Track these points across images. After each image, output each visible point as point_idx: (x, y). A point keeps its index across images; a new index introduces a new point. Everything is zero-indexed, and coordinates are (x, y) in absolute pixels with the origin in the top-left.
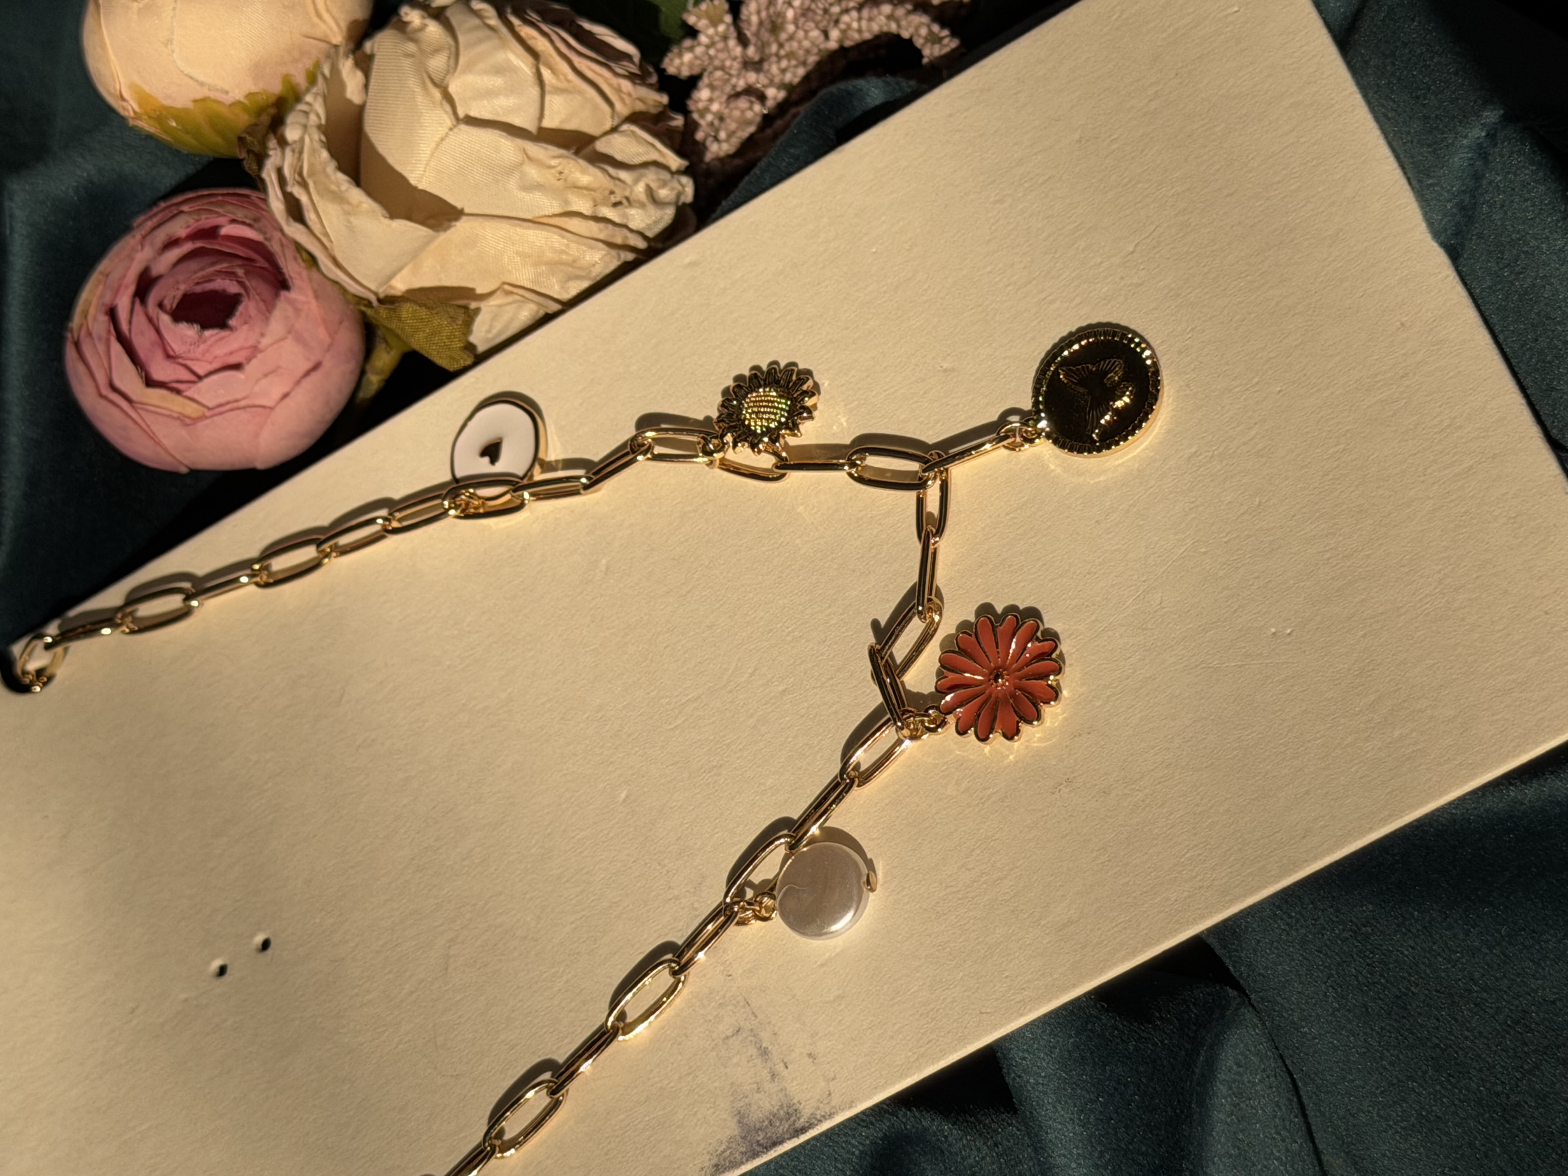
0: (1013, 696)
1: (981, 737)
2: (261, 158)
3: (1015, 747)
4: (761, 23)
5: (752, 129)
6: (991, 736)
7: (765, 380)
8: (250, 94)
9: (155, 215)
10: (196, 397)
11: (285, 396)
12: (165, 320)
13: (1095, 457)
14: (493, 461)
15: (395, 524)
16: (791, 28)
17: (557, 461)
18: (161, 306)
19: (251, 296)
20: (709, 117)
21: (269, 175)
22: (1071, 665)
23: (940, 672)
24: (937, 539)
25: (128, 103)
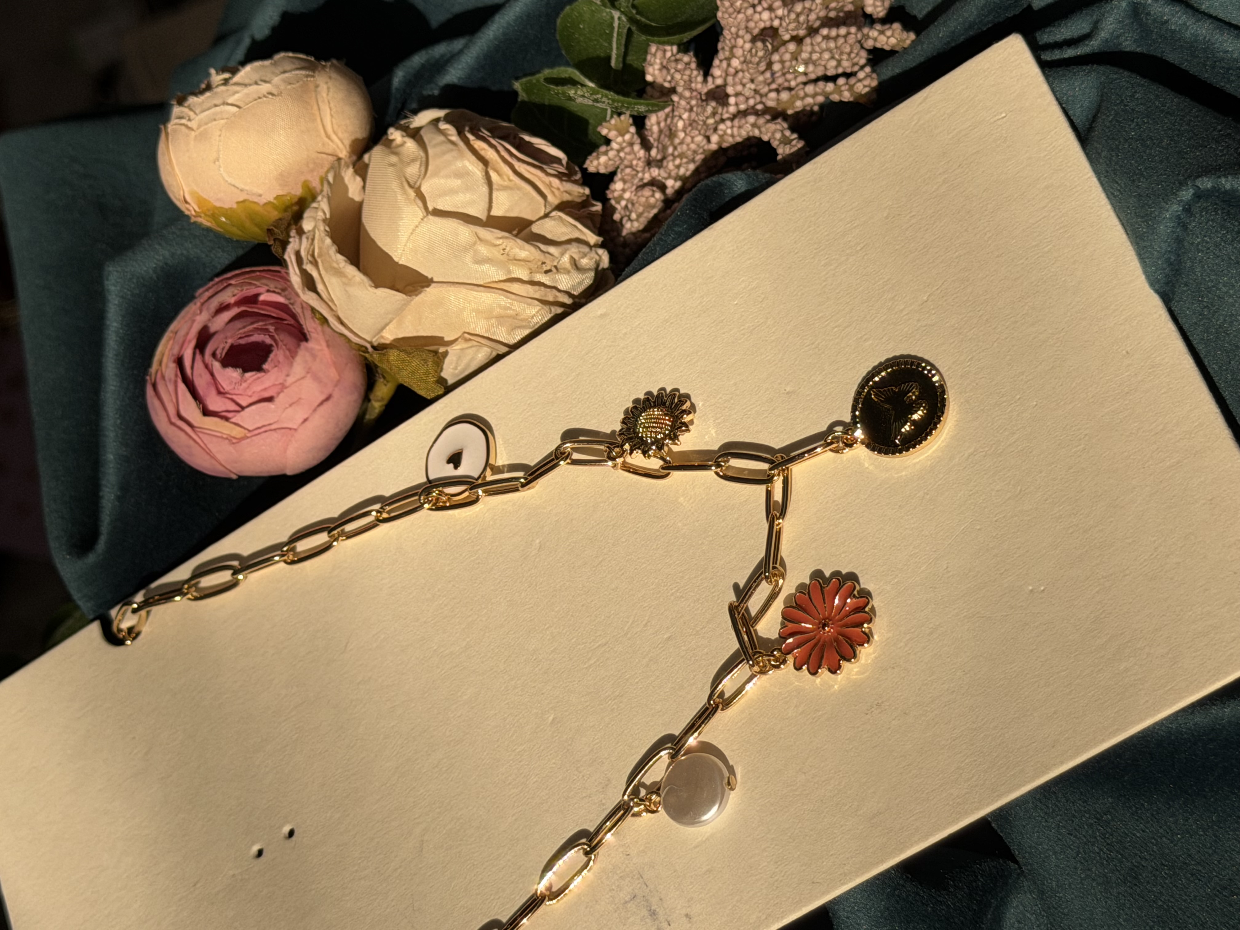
0: (836, 640)
1: (811, 671)
2: (284, 244)
3: (839, 680)
4: (661, 131)
5: (655, 211)
6: (820, 670)
7: (654, 402)
8: (278, 196)
9: (210, 288)
10: (240, 422)
11: (305, 420)
12: (217, 365)
13: (898, 457)
14: (456, 467)
15: (385, 515)
16: (682, 135)
17: (503, 466)
18: (214, 355)
19: (280, 346)
20: (623, 203)
21: (289, 256)
22: (880, 616)
23: (782, 622)
24: (780, 521)
25: (190, 205)
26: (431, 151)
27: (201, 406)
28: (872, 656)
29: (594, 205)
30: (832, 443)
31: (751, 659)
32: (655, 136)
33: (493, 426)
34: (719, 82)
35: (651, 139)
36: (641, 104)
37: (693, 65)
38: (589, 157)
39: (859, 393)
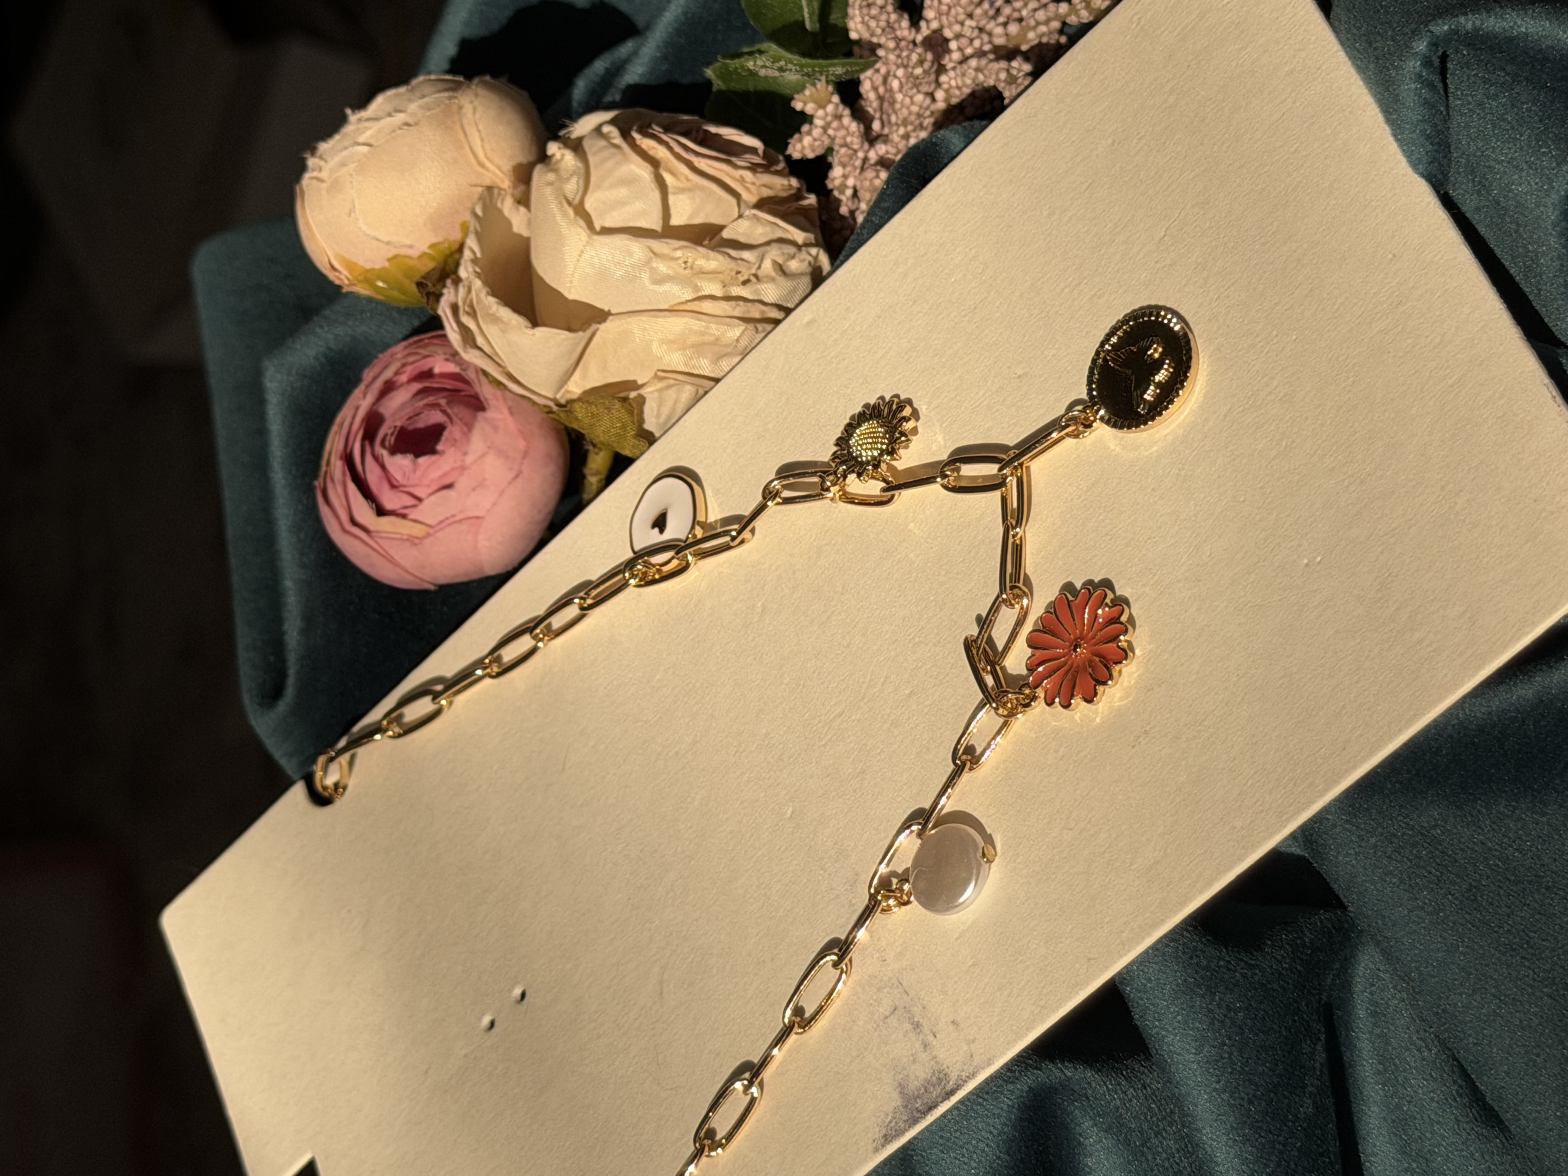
0: (1090, 662)
1: (1065, 704)
2: (438, 297)
3: (1100, 710)
4: (878, 98)
6: (1073, 701)
7: (871, 415)
8: (433, 245)
10: (420, 519)
11: (495, 504)
12: (387, 456)
13: (1144, 430)
14: (662, 531)
15: (589, 601)
16: (900, 97)
17: (716, 522)
18: (383, 444)
19: (453, 421)
20: (848, 192)
21: (444, 308)
22: (1140, 626)
23: (1029, 651)
24: (1018, 530)
25: (340, 272)
26: (592, 160)
27: (374, 505)
28: (1135, 675)
29: (806, 198)
30: (1067, 426)
31: (994, 701)
32: (875, 104)
33: (701, 475)
34: (935, 25)
35: (870, 110)
36: (834, 65)
37: (892, 9)
38: (790, 141)
39: (1094, 361)
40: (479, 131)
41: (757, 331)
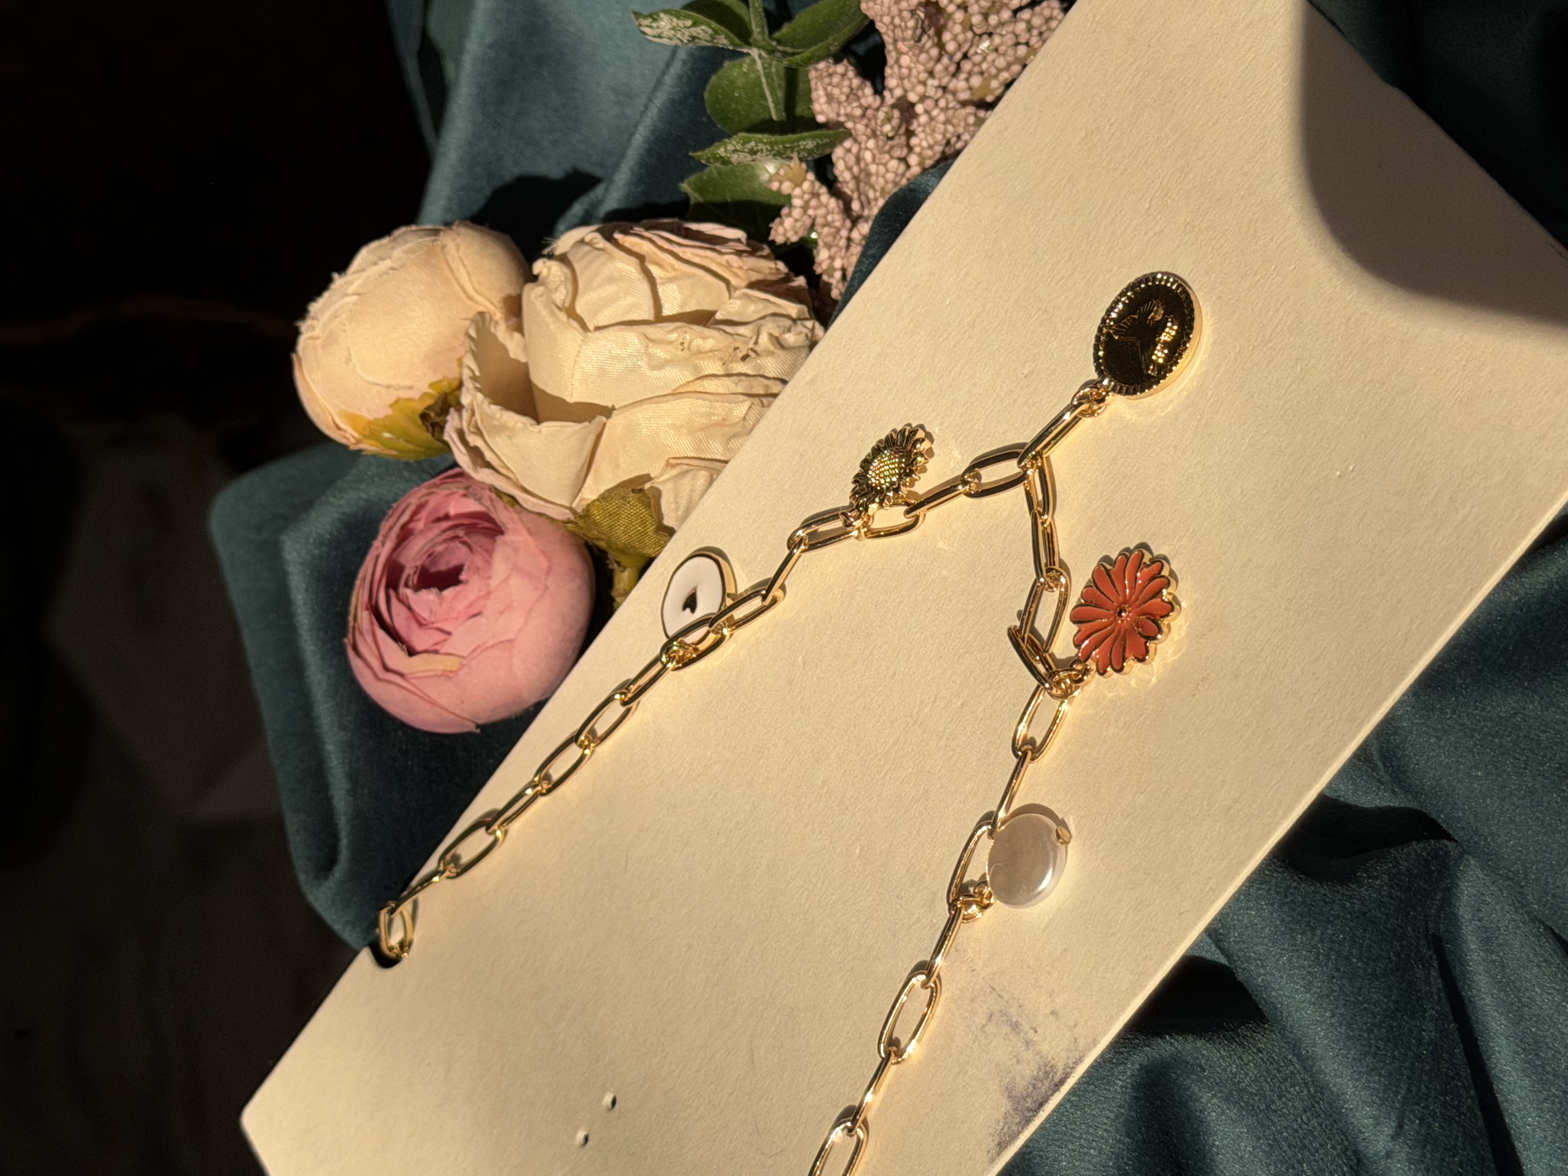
0: (1137, 623)
1: (1119, 670)
2: (443, 427)
3: (1153, 669)
4: (853, 176)
6: (1125, 664)
7: (885, 447)
8: (432, 383)
10: (453, 651)
12: (412, 595)
14: (693, 610)
15: (630, 695)
17: (745, 587)
18: (407, 585)
19: (475, 550)
21: (450, 435)
22: (1182, 578)
23: (1075, 628)
24: (1046, 517)
25: (345, 431)
26: (577, 266)
27: (404, 647)
28: (1185, 627)
29: (795, 280)
30: (1080, 404)
31: (1046, 682)
32: (852, 185)
33: (725, 551)
34: (898, 92)
35: (848, 191)
36: (804, 139)
37: (851, 74)
38: (771, 225)
39: (1098, 338)
40: (465, 266)
41: (763, 405)
